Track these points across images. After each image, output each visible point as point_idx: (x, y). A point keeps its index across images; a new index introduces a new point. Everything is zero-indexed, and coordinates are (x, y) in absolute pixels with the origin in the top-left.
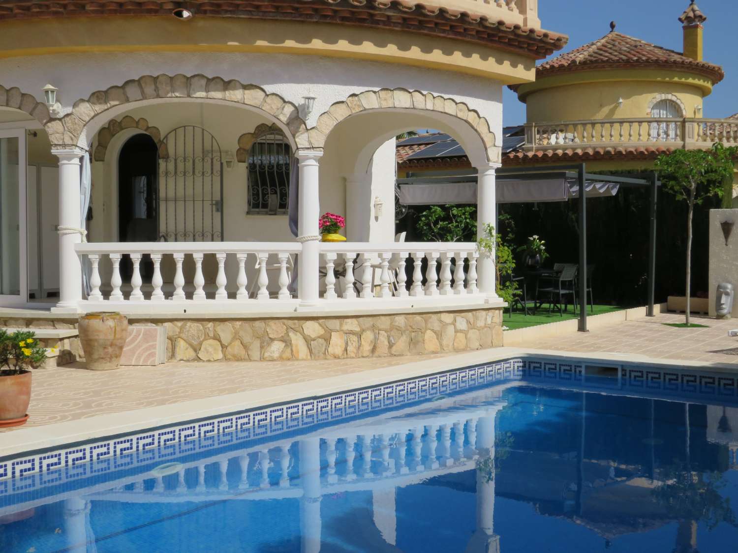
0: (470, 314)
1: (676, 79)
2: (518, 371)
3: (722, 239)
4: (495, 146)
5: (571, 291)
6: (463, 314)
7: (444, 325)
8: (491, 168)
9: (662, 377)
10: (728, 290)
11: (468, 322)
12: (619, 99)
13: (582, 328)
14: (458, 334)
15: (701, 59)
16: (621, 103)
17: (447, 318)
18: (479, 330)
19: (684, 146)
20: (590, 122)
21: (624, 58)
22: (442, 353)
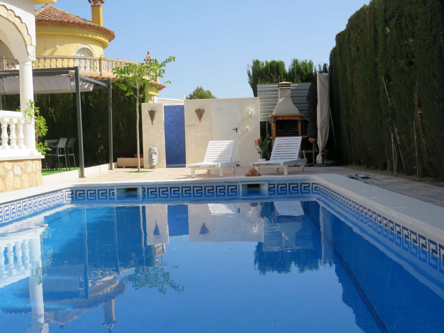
0: (22, 163)
1: (90, 36)
2: (68, 197)
3: (150, 121)
4: (31, 45)
5: (64, 155)
6: (18, 163)
7: (7, 170)
8: (30, 60)
9: (169, 190)
10: (156, 151)
11: (22, 169)
12: (56, 45)
13: (82, 175)
14: (16, 178)
15: (102, 25)
16: (58, 48)
17: (8, 166)
18: (28, 175)
19: (101, 75)
20: (43, 57)
21: (59, 20)
22: (6, 191)
